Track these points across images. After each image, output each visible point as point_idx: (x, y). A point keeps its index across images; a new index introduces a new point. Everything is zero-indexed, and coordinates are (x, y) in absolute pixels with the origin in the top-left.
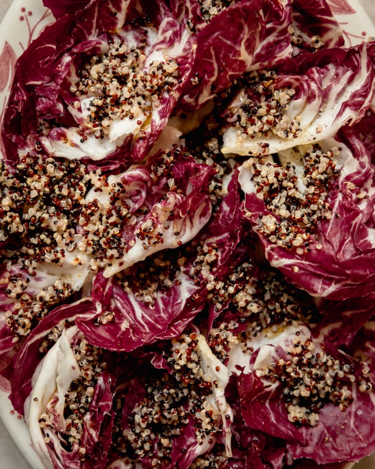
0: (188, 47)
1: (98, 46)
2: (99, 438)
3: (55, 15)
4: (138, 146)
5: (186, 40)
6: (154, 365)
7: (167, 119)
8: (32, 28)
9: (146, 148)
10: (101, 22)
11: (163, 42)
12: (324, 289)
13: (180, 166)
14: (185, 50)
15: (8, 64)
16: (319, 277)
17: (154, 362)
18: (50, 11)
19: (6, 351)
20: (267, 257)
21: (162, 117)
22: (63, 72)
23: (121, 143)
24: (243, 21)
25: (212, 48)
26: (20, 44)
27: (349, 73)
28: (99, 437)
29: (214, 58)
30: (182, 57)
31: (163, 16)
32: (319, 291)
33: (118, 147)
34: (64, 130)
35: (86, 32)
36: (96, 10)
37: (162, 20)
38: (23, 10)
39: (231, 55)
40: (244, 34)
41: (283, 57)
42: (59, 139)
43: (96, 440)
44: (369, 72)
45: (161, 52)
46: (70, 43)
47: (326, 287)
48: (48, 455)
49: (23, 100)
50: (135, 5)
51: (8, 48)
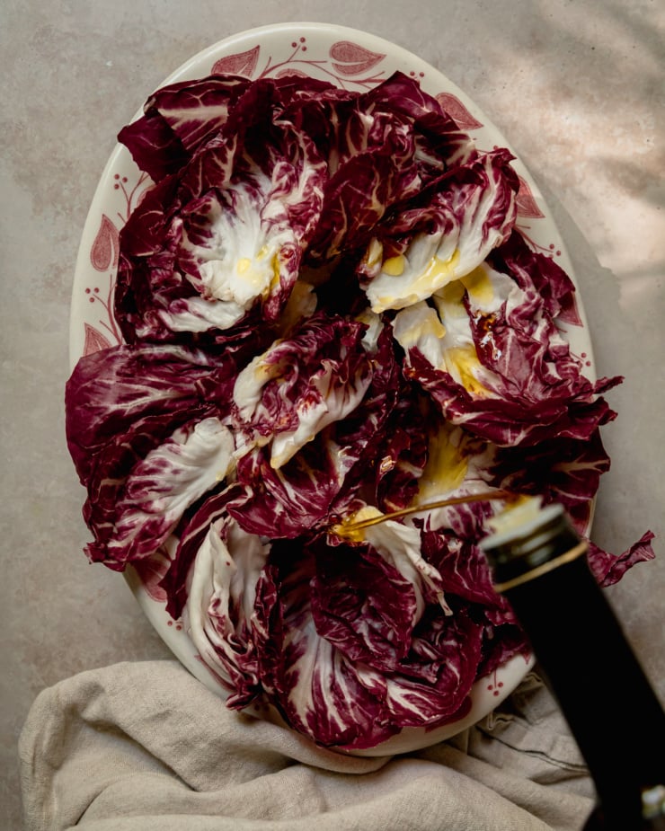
0: (308, 191)
1: (208, 203)
2: (269, 635)
3: (153, 178)
4: (269, 307)
5: (305, 183)
6: (332, 545)
7: (297, 273)
8: (129, 196)
9: (280, 307)
10: (206, 177)
11: (279, 189)
12: (514, 438)
13: (327, 328)
14: (305, 195)
15: (109, 238)
16: (505, 426)
17: (330, 542)
18: (146, 174)
19: (148, 554)
20: (445, 415)
21: (291, 272)
22: (176, 238)
23: (249, 307)
24: (374, 168)
25: (340, 198)
26: (119, 214)
27: (478, 190)
28: (269, 633)
29: (343, 208)
30: (304, 203)
31: (274, 160)
32: (510, 441)
33: (246, 312)
34: (184, 300)
35: (192, 191)
36: (201, 164)
37: (274, 165)
38: (117, 177)
39: (362, 205)
40: (376, 182)
41: (412, 190)
42: (180, 312)
43: (267, 637)
44: (498, 184)
45: (278, 201)
46: (177, 205)
47: (516, 435)
48: (220, 663)
49: (129, 270)
50: (242, 153)
51: (106, 221)
